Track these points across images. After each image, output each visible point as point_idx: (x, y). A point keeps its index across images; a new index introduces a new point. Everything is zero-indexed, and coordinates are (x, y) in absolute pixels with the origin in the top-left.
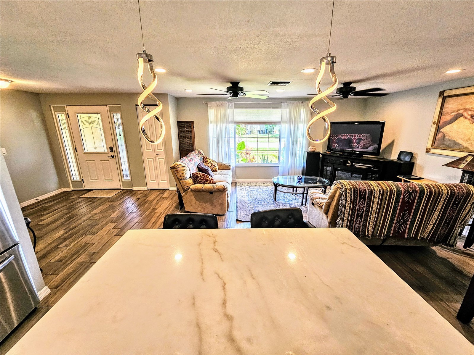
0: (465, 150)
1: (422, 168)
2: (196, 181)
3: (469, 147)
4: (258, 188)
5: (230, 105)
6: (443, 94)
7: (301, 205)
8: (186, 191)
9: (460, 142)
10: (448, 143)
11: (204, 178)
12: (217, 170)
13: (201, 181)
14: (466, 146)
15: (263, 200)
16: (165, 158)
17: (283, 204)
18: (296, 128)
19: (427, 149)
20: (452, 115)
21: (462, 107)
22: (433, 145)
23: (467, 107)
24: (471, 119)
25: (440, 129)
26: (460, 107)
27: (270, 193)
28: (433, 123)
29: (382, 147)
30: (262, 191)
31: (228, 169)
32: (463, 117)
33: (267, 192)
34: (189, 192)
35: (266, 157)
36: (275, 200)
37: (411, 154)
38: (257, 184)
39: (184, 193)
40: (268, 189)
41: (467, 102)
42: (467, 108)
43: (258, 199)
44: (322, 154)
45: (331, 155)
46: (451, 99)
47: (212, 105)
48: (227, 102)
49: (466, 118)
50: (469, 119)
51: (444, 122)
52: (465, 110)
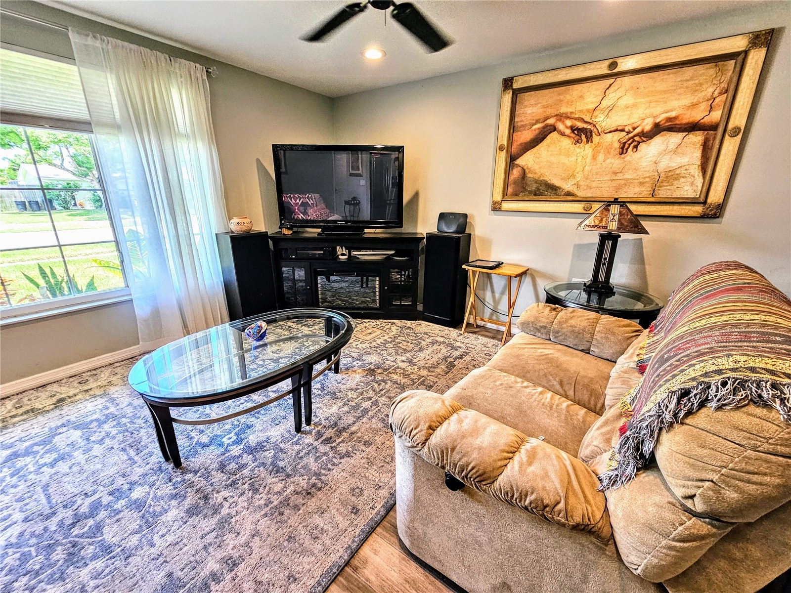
1: (487, 243)
3: (576, 191)
4: (51, 420)
6: (511, 85)
7: (294, 432)
10: (534, 188)
14: (567, 189)
15: (106, 500)
17: (222, 467)
18: (168, 153)
19: (494, 203)
20: (535, 130)
22: (504, 194)
23: (562, 111)
24: (572, 135)
25: (515, 160)
26: (548, 112)
27: (131, 427)
28: (499, 149)
30: (78, 433)
32: (556, 132)
33: (114, 431)
35: (60, 272)
36: (178, 464)
37: (461, 218)
38: (43, 400)
40: (112, 409)
41: (561, 101)
42: (563, 113)
43: (69, 513)
44: (272, 238)
45: (296, 236)
46: (529, 95)
49: (563, 134)
50: (568, 136)
51: (521, 144)
52: (559, 118)
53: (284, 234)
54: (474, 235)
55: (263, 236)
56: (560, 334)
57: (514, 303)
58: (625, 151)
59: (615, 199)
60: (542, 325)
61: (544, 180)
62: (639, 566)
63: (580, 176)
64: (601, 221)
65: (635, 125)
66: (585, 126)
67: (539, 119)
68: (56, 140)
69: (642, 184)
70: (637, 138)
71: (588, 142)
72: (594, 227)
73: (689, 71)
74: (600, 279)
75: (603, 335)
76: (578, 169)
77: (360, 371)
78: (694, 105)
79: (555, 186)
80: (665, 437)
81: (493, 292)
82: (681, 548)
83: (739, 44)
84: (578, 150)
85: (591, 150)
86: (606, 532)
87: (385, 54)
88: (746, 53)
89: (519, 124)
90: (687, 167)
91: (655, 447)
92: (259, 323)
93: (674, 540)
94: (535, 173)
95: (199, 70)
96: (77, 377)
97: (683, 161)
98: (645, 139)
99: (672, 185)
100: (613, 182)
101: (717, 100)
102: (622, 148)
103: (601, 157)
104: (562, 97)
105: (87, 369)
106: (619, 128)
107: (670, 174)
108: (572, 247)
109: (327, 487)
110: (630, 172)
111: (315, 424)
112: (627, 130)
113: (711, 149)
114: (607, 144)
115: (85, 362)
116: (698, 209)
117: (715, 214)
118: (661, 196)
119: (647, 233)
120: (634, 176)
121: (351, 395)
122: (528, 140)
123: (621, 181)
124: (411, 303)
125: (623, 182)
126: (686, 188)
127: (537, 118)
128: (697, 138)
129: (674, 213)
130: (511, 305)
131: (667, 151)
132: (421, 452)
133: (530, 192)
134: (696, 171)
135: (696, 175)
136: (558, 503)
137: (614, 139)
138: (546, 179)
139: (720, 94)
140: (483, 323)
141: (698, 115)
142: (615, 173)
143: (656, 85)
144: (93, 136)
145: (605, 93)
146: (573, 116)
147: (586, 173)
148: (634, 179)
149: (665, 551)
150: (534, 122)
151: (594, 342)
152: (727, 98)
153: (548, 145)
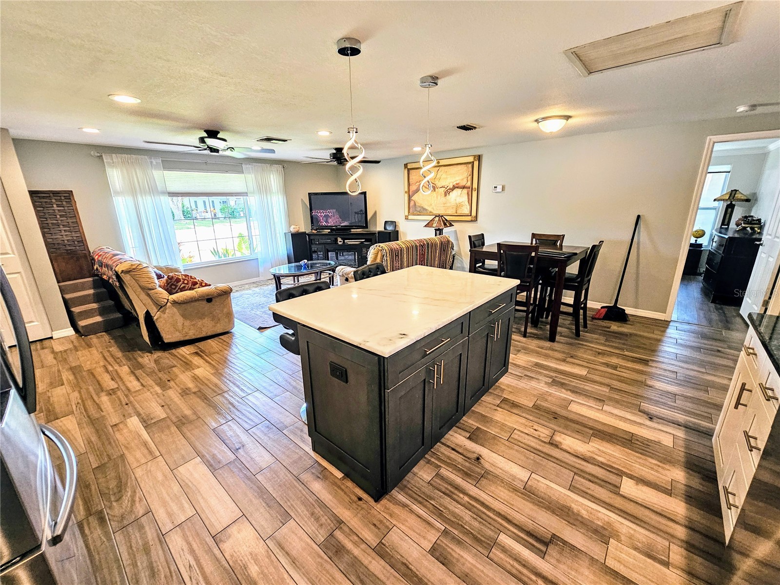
0: (430, 214)
1: (405, 234)
2: (175, 289)
3: (432, 211)
5: (154, 163)
6: (407, 167)
8: (161, 307)
9: (426, 207)
10: (418, 209)
11: (188, 281)
13: (184, 287)
14: (430, 211)
16: (23, 273)
18: (269, 201)
19: (406, 216)
20: (416, 186)
25: (411, 198)
28: (405, 193)
29: (369, 218)
34: (169, 308)
37: (394, 223)
39: (158, 313)
44: (308, 234)
45: (319, 233)
46: (413, 171)
47: (114, 160)
48: (146, 157)
51: (412, 191)
53: (313, 233)
54: (400, 231)
55: (304, 233)
58: (446, 195)
65: (448, 186)
70: (449, 191)
71: (434, 191)
78: (462, 180)
79: (426, 209)
83: (471, 159)
88: (473, 162)
95: (280, 167)
98: (451, 191)
101: (468, 178)
106: (443, 186)
112: (445, 187)
113: (470, 195)
117: (475, 220)
122: (415, 189)
128: (465, 191)
139: (469, 176)
141: (464, 183)
142: (444, 204)
152: (471, 178)
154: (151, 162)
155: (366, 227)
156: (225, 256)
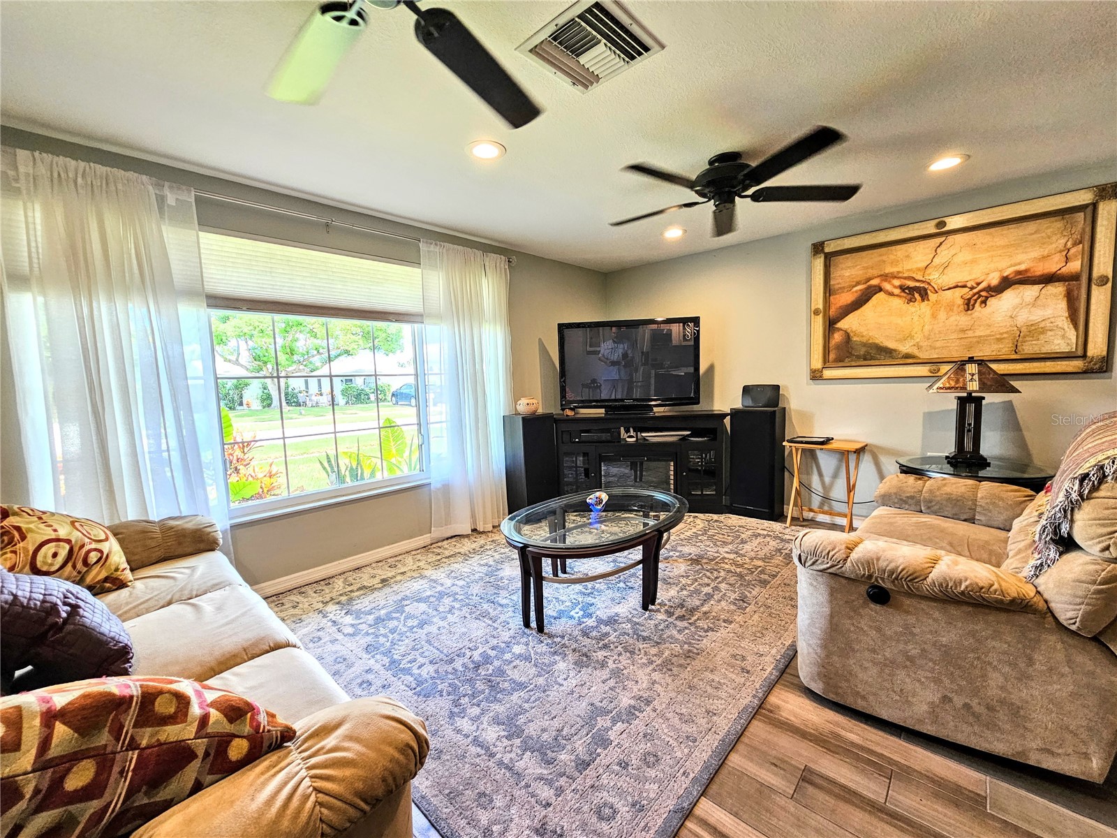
0: (907, 360)
1: (807, 417)
5: (171, 199)
6: (823, 250)
7: (641, 610)
9: (890, 344)
10: (861, 351)
12: (128, 575)
14: (906, 351)
15: (492, 653)
17: (585, 634)
19: (813, 371)
20: (856, 292)
21: (876, 272)
23: (887, 272)
24: (903, 294)
25: (835, 323)
26: (871, 272)
27: (471, 602)
28: (814, 314)
30: (423, 605)
31: (202, 546)
32: (882, 293)
33: (456, 605)
37: (771, 391)
40: (440, 588)
41: (884, 262)
43: (466, 660)
44: (555, 420)
46: (843, 259)
47: (22, 169)
48: (144, 177)
49: (891, 294)
50: (897, 295)
51: (840, 307)
52: (884, 278)
53: (567, 416)
54: (790, 408)
56: (933, 504)
57: (854, 486)
58: (971, 307)
59: (969, 358)
60: (908, 495)
61: (874, 343)
62: (1077, 618)
63: (920, 337)
64: (957, 381)
65: (979, 281)
66: (918, 284)
67: (860, 281)
68: (241, 334)
69: (999, 340)
70: (983, 294)
71: (923, 300)
72: (949, 388)
73: (1032, 226)
74: (967, 449)
75: (988, 501)
76: (915, 330)
77: (681, 560)
78: (1044, 258)
79: (889, 349)
80: (1079, 516)
81: (821, 475)
82: (1108, 589)
83: (1085, 198)
84: (913, 309)
85: (929, 308)
86: (1042, 605)
87: (685, 231)
88: (1094, 206)
89: (837, 287)
90: (1052, 320)
91: (1071, 527)
92: (598, 494)
93: (1100, 584)
94: (863, 336)
95: (503, 261)
96: (384, 562)
97: (1046, 313)
98: (993, 294)
99: (1038, 339)
100: (963, 340)
101: (1072, 251)
102: (968, 304)
103: (942, 315)
104: (884, 258)
105: (391, 555)
106: (960, 284)
107: (1033, 328)
108: (922, 415)
109: (705, 653)
110: (982, 328)
111: (659, 604)
112: (969, 285)
113: (1078, 298)
114: (948, 301)
115: (388, 547)
116: (1076, 365)
117: (1101, 368)
118: (1026, 352)
119: (1018, 392)
120: (988, 332)
121: (684, 581)
122: (849, 302)
123: (971, 340)
124: (714, 493)
125: (975, 340)
126: (1056, 342)
127: (858, 279)
128: (1058, 290)
129: (1047, 370)
130: (851, 489)
131: (1024, 304)
132: (843, 569)
133: (858, 357)
134: (1063, 321)
135: (1066, 328)
136: (992, 585)
137: (957, 296)
138: (877, 342)
139: (1075, 244)
140: (811, 514)
141: (1053, 266)
142: (963, 331)
143: (995, 240)
144: (423, 325)
145: (936, 251)
146: (900, 275)
147: (926, 333)
148: (990, 336)
149: (1094, 596)
150: (854, 283)
151: (978, 509)
152: (1083, 247)
153: (875, 306)
154: (161, 200)
155: (696, 401)
156: (355, 476)
